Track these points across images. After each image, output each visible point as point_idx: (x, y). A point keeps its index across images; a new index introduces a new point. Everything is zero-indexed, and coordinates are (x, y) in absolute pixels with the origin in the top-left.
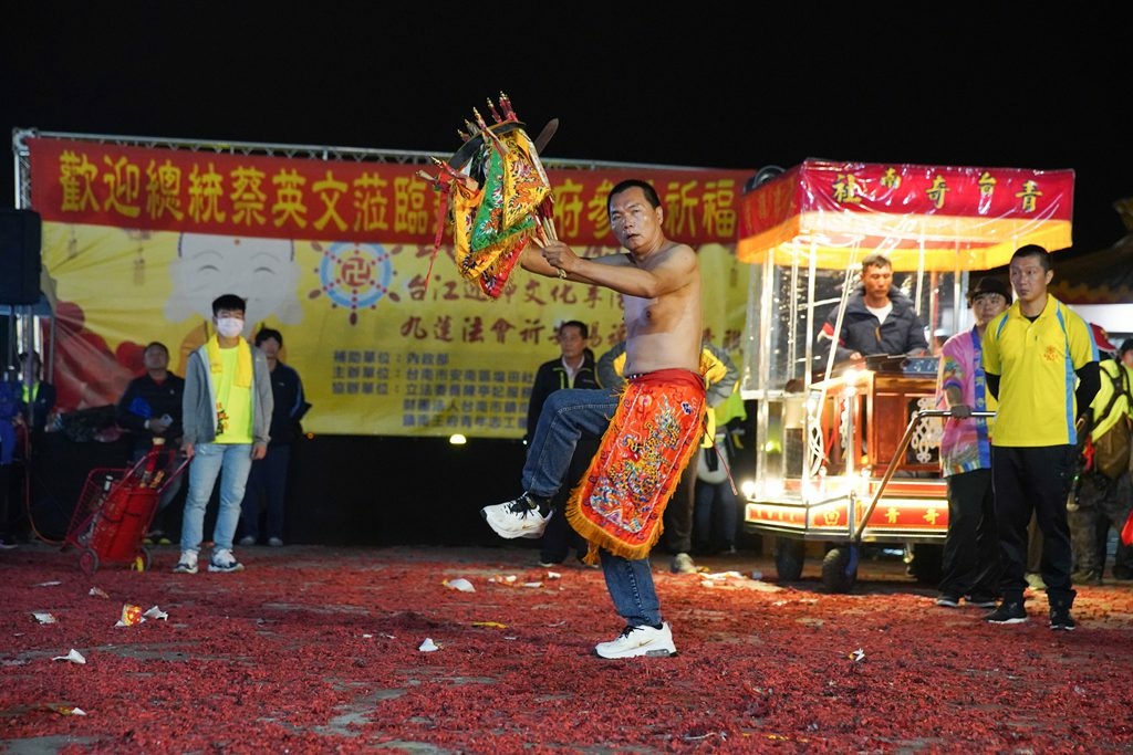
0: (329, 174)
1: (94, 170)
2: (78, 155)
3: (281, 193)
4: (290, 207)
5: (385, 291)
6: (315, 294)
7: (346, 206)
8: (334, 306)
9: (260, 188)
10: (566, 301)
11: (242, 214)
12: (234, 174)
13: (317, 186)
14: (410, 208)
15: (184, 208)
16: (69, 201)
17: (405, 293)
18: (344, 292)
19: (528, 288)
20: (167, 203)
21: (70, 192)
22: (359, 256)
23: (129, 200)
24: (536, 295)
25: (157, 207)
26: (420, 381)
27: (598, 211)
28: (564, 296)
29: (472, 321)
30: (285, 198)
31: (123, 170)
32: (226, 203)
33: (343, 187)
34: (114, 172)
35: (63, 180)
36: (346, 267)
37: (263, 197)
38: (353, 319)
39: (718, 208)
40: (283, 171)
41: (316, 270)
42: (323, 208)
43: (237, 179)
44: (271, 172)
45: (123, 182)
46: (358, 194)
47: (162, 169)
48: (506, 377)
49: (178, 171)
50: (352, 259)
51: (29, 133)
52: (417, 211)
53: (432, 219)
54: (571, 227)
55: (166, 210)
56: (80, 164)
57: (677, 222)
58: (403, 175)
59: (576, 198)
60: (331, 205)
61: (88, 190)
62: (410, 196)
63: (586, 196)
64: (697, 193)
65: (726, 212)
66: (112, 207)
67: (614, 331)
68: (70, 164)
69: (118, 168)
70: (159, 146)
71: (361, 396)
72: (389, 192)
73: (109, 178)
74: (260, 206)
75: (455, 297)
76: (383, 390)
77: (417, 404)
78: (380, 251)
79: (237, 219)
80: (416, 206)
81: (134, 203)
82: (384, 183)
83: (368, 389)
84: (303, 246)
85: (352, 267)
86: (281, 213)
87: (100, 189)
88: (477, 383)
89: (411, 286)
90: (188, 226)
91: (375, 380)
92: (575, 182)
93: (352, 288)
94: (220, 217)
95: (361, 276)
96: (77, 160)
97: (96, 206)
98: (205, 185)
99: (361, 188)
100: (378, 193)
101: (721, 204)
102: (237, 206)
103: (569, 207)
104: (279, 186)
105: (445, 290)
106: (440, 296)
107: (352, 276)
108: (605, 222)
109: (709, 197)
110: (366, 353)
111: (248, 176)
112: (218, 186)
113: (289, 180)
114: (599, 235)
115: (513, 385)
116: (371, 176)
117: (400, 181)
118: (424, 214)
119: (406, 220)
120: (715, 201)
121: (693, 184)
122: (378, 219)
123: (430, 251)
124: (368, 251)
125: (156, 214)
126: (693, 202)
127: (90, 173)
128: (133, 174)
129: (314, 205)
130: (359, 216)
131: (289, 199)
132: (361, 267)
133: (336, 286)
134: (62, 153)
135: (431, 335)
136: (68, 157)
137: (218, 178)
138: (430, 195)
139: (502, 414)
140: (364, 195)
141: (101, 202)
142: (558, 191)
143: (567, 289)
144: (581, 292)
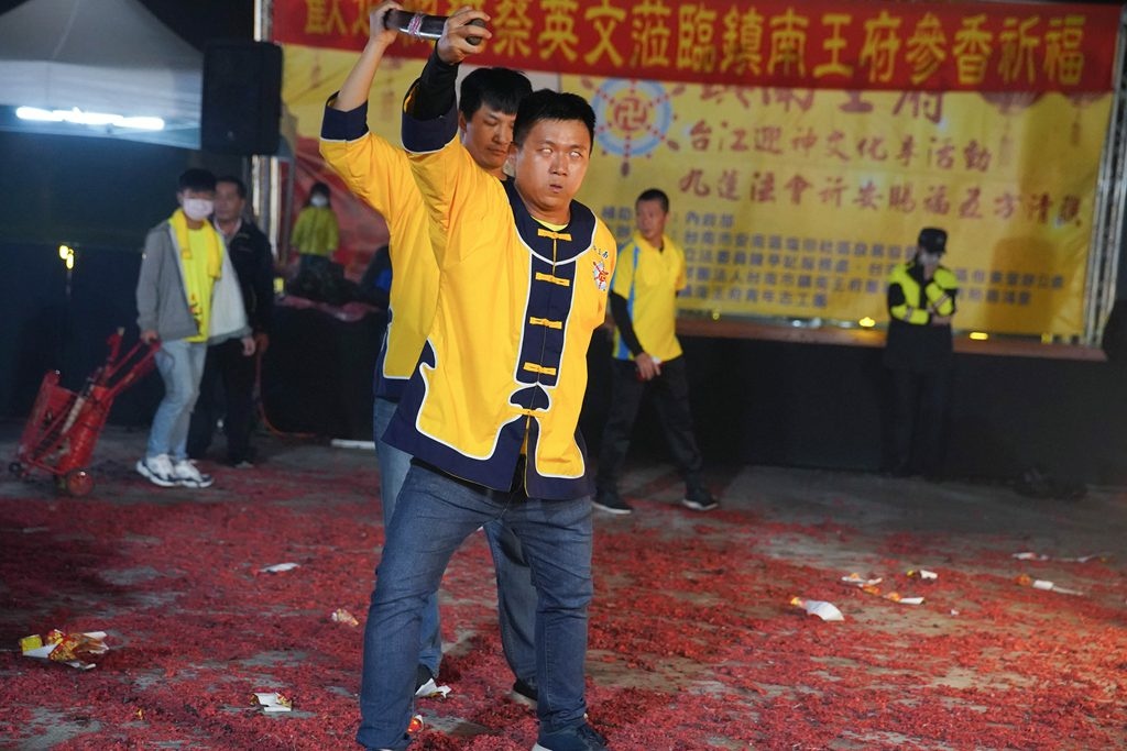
3: (549, 19)
4: (558, 37)
7: (622, 37)
8: (604, 153)
9: (526, 13)
10: (874, 157)
11: (504, 42)
13: (591, 13)
14: (696, 42)
16: (315, 23)
17: (686, 141)
19: (831, 139)
21: (315, 11)
24: (838, 149)
26: (699, 246)
27: (917, 51)
29: (763, 178)
30: (554, 26)
33: (620, 14)
37: (529, 23)
38: (625, 169)
39: (1063, 49)
42: (597, 39)
43: (500, 2)
46: (637, 23)
48: (801, 245)
50: (627, 99)
52: (703, 45)
53: (721, 55)
54: (884, 69)
57: (1012, 66)
59: (892, 34)
60: (605, 35)
61: (336, 11)
62: (696, 27)
63: (905, 32)
64: (1039, 31)
65: (1072, 55)
66: (361, 29)
67: (931, 195)
72: (672, 22)
74: (525, 35)
75: (745, 148)
77: (695, 272)
80: (703, 39)
82: (667, 11)
84: (572, 81)
85: (626, 109)
86: (547, 44)
87: (348, 10)
88: (766, 251)
89: (693, 132)
92: (892, 15)
93: (624, 134)
97: (343, 29)
99: (641, 16)
100: (661, 23)
101: (1068, 45)
102: (500, 33)
103: (884, 45)
104: (548, 11)
105: (733, 140)
106: (726, 146)
107: (625, 119)
108: (925, 64)
109: (1053, 36)
113: (559, 5)
114: (917, 79)
115: (808, 255)
117: (686, 9)
118: (711, 49)
119: (691, 54)
120: (1060, 42)
121: (1034, 21)
122: (659, 53)
123: (717, 93)
124: (645, 90)
126: (1034, 42)
129: (587, 35)
130: (637, 49)
131: (559, 27)
132: (636, 108)
135: (714, 193)
138: (719, 27)
139: (794, 289)
140: (644, 24)
141: (348, 22)
142: (870, 25)
143: (877, 142)
144: (892, 146)
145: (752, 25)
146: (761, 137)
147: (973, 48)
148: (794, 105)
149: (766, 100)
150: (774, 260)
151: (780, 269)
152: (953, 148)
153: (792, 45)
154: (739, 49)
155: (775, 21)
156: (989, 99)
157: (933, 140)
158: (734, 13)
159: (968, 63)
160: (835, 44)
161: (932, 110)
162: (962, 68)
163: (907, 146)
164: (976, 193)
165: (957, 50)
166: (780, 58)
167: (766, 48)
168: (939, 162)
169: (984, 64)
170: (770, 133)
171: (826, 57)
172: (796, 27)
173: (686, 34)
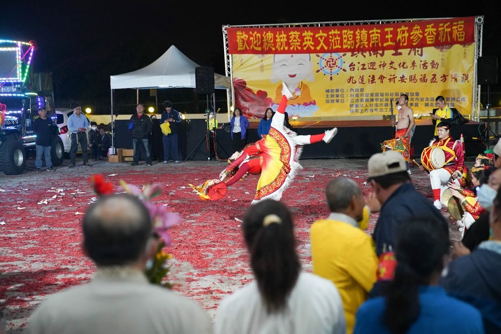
0: (321, 31)
1: (247, 36)
2: (242, 32)
3: (305, 38)
4: (308, 43)
5: (341, 68)
6: (318, 71)
7: (327, 41)
8: (325, 75)
9: (298, 38)
10: (404, 68)
11: (293, 47)
12: (290, 34)
13: (317, 36)
14: (348, 40)
15: (275, 46)
16: (240, 47)
17: (348, 69)
18: (328, 70)
19: (390, 64)
20: (269, 45)
21: (240, 44)
22: (332, 58)
23: (258, 45)
24: (393, 66)
25: (267, 47)
26: (355, 98)
27: (414, 36)
28: (403, 66)
29: (371, 77)
30: (307, 40)
31: (256, 35)
32: (288, 44)
33: (325, 35)
34: (253, 37)
35: (238, 41)
36: (328, 62)
37: (300, 40)
38: (331, 78)
39: (458, 31)
40: (306, 31)
41: (318, 63)
42: (319, 43)
43: (291, 35)
44: (302, 32)
45: (256, 39)
46: (330, 37)
47: (267, 34)
48: (384, 95)
49: (272, 34)
50: (330, 59)
51: (227, 26)
52: (350, 41)
53: (356, 43)
54: (404, 42)
55: (269, 47)
56: (242, 35)
57: (443, 38)
58: (345, 29)
59: (406, 32)
60: (322, 41)
61: (245, 43)
62: (348, 36)
63: (409, 31)
64: (450, 26)
65: (461, 32)
66: (253, 47)
67: (422, 77)
68: (240, 35)
69: (254, 35)
70: (266, 27)
71: (335, 103)
72: (341, 35)
73: (251, 38)
74: (299, 44)
75: (365, 69)
76: (343, 101)
77: (354, 106)
78: (339, 55)
79: (291, 48)
80: (350, 39)
81: (259, 46)
82: (339, 33)
83: (337, 101)
84: (313, 55)
85: (330, 61)
86: (305, 46)
87: (249, 43)
88: (374, 98)
89: (350, 66)
90: (276, 52)
91: (340, 98)
92: (405, 26)
93: (330, 69)
94: (286, 48)
95: (333, 64)
96: (242, 34)
97: (248, 48)
98: (281, 38)
99: (331, 35)
100: (337, 36)
101: (459, 30)
102: (292, 44)
103: (403, 35)
104: (305, 36)
105: (362, 67)
106: (360, 69)
107: (330, 64)
108: (416, 40)
109: (454, 27)
110: (336, 90)
111: (294, 34)
112: (285, 38)
113: (308, 34)
114: (414, 44)
115: (387, 97)
116: (334, 31)
117: (344, 31)
118: (353, 42)
119: (347, 44)
120: (457, 29)
121: (448, 24)
122: (338, 45)
123: (356, 54)
124: (335, 56)
125: (266, 49)
126: (449, 30)
127: (246, 37)
128: (259, 37)
129: (316, 42)
130: (331, 44)
132: (333, 61)
133: (325, 68)
134: (237, 32)
135: (358, 82)
136: (239, 33)
137: (285, 36)
138: (354, 35)
139: (384, 107)
140: (333, 37)
141: (249, 47)
142: (399, 30)
143: (404, 63)
144: (409, 64)
145: (364, 34)
146: (370, 65)
147: (430, 34)
148: (378, 55)
149: (370, 55)
150: (377, 100)
151: (379, 102)
152: (427, 63)
153: (376, 38)
154: (361, 41)
155: (371, 32)
156: (437, 48)
157: (421, 61)
158: (358, 31)
159: (429, 38)
160: (389, 36)
161: (420, 53)
162: (428, 39)
163: (414, 63)
164: (435, 75)
165: (426, 35)
166: (373, 42)
167: (369, 40)
168: (423, 67)
169: (434, 37)
170: (373, 64)
171: (387, 40)
172: (377, 33)
173: (345, 38)
